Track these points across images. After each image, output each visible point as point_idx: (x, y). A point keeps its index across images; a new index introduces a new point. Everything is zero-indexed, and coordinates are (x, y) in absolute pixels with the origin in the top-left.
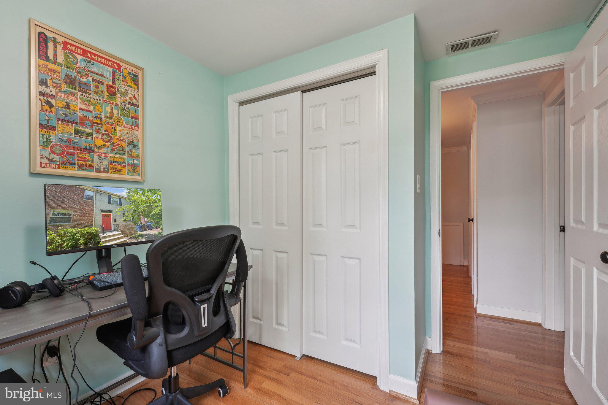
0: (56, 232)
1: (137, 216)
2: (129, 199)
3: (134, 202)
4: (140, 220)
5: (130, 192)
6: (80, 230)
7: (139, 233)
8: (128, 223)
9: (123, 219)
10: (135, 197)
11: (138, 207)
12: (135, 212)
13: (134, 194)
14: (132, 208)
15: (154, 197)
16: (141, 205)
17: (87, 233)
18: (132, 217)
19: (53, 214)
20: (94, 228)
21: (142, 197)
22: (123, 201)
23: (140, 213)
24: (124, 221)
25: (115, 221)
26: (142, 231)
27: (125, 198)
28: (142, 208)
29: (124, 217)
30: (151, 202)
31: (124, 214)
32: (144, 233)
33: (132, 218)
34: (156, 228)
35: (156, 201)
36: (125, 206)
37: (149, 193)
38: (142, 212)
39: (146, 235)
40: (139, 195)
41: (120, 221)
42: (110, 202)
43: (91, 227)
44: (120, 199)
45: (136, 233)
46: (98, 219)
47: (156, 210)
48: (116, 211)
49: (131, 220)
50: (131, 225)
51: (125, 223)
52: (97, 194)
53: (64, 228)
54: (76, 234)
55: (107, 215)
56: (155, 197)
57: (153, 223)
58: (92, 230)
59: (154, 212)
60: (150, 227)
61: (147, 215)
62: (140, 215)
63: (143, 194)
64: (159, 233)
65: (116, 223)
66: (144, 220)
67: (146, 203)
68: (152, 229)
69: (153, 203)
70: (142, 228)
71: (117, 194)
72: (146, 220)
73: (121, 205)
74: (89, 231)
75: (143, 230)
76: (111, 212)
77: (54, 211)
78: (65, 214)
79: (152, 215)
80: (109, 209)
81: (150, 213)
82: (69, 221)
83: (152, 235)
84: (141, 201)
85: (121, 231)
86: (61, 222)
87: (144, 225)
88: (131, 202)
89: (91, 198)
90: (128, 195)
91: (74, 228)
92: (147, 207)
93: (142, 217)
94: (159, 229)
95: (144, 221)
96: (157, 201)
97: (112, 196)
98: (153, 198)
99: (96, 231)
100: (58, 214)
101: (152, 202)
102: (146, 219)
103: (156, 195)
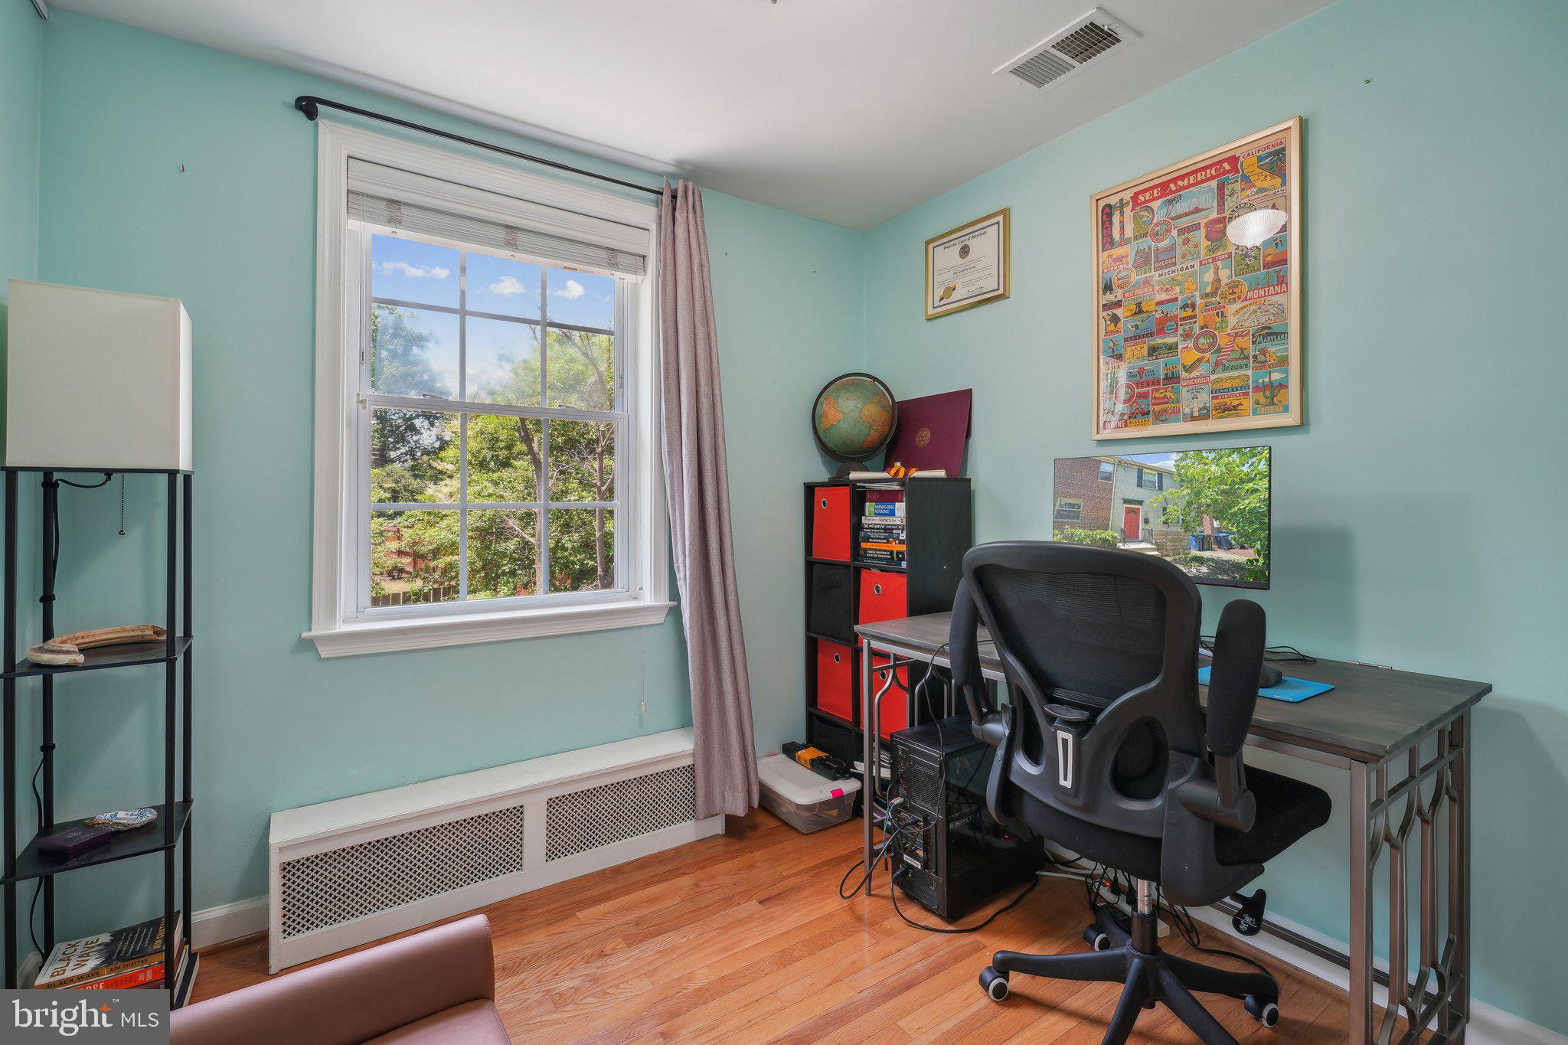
0: (1062, 533)
1: (1193, 514)
2: (1179, 475)
3: (1191, 480)
4: (1201, 524)
5: (1183, 459)
6: (1091, 533)
7: (1195, 552)
8: (1173, 529)
9: (1163, 519)
10: (1195, 470)
11: (1198, 494)
12: (1190, 504)
13: (1194, 463)
14: (1184, 496)
15: (1247, 465)
16: (1209, 488)
17: (1100, 539)
18: (1182, 515)
19: (1060, 505)
20: (1109, 532)
21: (1213, 468)
22: (1165, 481)
23: (1203, 508)
24: (1165, 523)
25: (1146, 521)
26: (1203, 550)
27: (1172, 474)
28: (1209, 495)
29: (1164, 515)
30: (1237, 480)
31: (1165, 509)
32: (1207, 554)
33: (1181, 517)
34: (1242, 547)
35: (1253, 476)
36: (1170, 490)
37: (1235, 457)
38: (1208, 506)
39: (1212, 560)
40: (1206, 464)
41: (1156, 523)
42: (1140, 485)
43: (1107, 529)
44: (1160, 476)
45: (1186, 552)
46: (1118, 515)
47: (1247, 502)
48: (1151, 500)
49: (1178, 522)
50: (1178, 533)
51: (1165, 528)
52: (1121, 469)
53: (1072, 528)
54: (1085, 538)
55: (1133, 507)
56: (1252, 465)
57: (1233, 533)
58: (1107, 534)
59: (1242, 507)
60: (1224, 543)
61: (1220, 513)
62: (1203, 512)
63: (1217, 461)
64: (1249, 560)
65: (1149, 527)
66: (1212, 524)
67: (1222, 481)
68: (1230, 547)
69: (1242, 481)
70: (1204, 543)
71: (1155, 465)
72: (1216, 526)
73: (1161, 488)
74: (1103, 536)
75: (1206, 547)
76: (1140, 503)
77: (1061, 501)
78: (1072, 505)
79: (1235, 514)
80: (1138, 498)
81: (1231, 508)
82: (1078, 518)
83: (1228, 562)
84: (1210, 479)
85: (1156, 544)
86: (1068, 517)
87: (1209, 536)
88: (1183, 481)
89: (1108, 477)
90: (1178, 465)
91: (1084, 528)
92: (1224, 492)
93: (1206, 517)
94: (1252, 551)
95: (1210, 526)
96: (1256, 475)
97: (1145, 470)
98: (1245, 469)
99: (1114, 537)
100: (1066, 504)
101: (1241, 479)
102: (1216, 524)
103: (1254, 460)
